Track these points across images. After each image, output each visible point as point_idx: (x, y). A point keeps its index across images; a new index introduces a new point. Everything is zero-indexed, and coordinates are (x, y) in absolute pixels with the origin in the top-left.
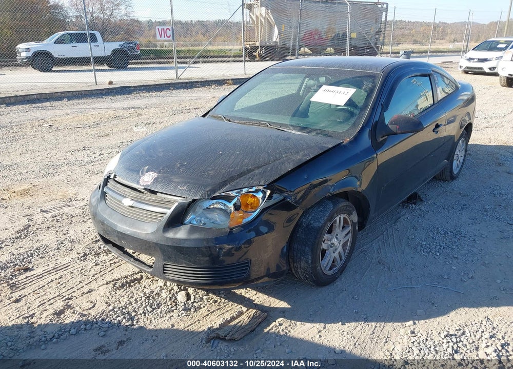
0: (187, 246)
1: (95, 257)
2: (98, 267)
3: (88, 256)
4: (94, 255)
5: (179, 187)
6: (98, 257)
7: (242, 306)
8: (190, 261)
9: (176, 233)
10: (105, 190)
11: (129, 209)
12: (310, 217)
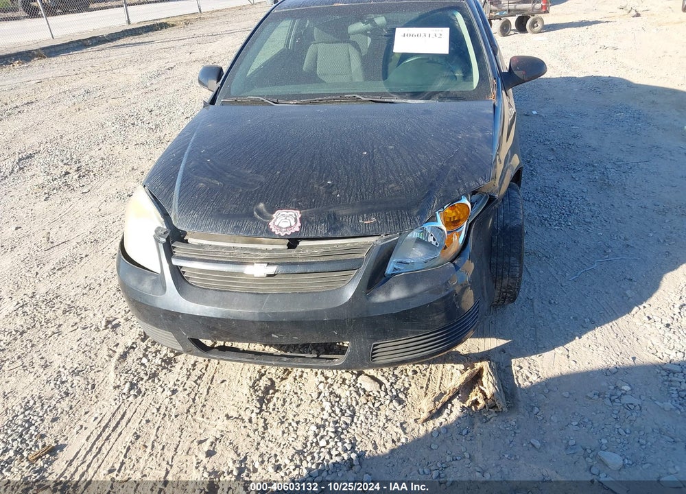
0: (414, 307)
1: (153, 381)
2: (181, 395)
3: (139, 386)
4: (149, 378)
5: (361, 221)
6: (159, 380)
7: (453, 364)
8: (420, 328)
9: (388, 292)
10: (175, 262)
11: (268, 281)
12: (501, 216)
